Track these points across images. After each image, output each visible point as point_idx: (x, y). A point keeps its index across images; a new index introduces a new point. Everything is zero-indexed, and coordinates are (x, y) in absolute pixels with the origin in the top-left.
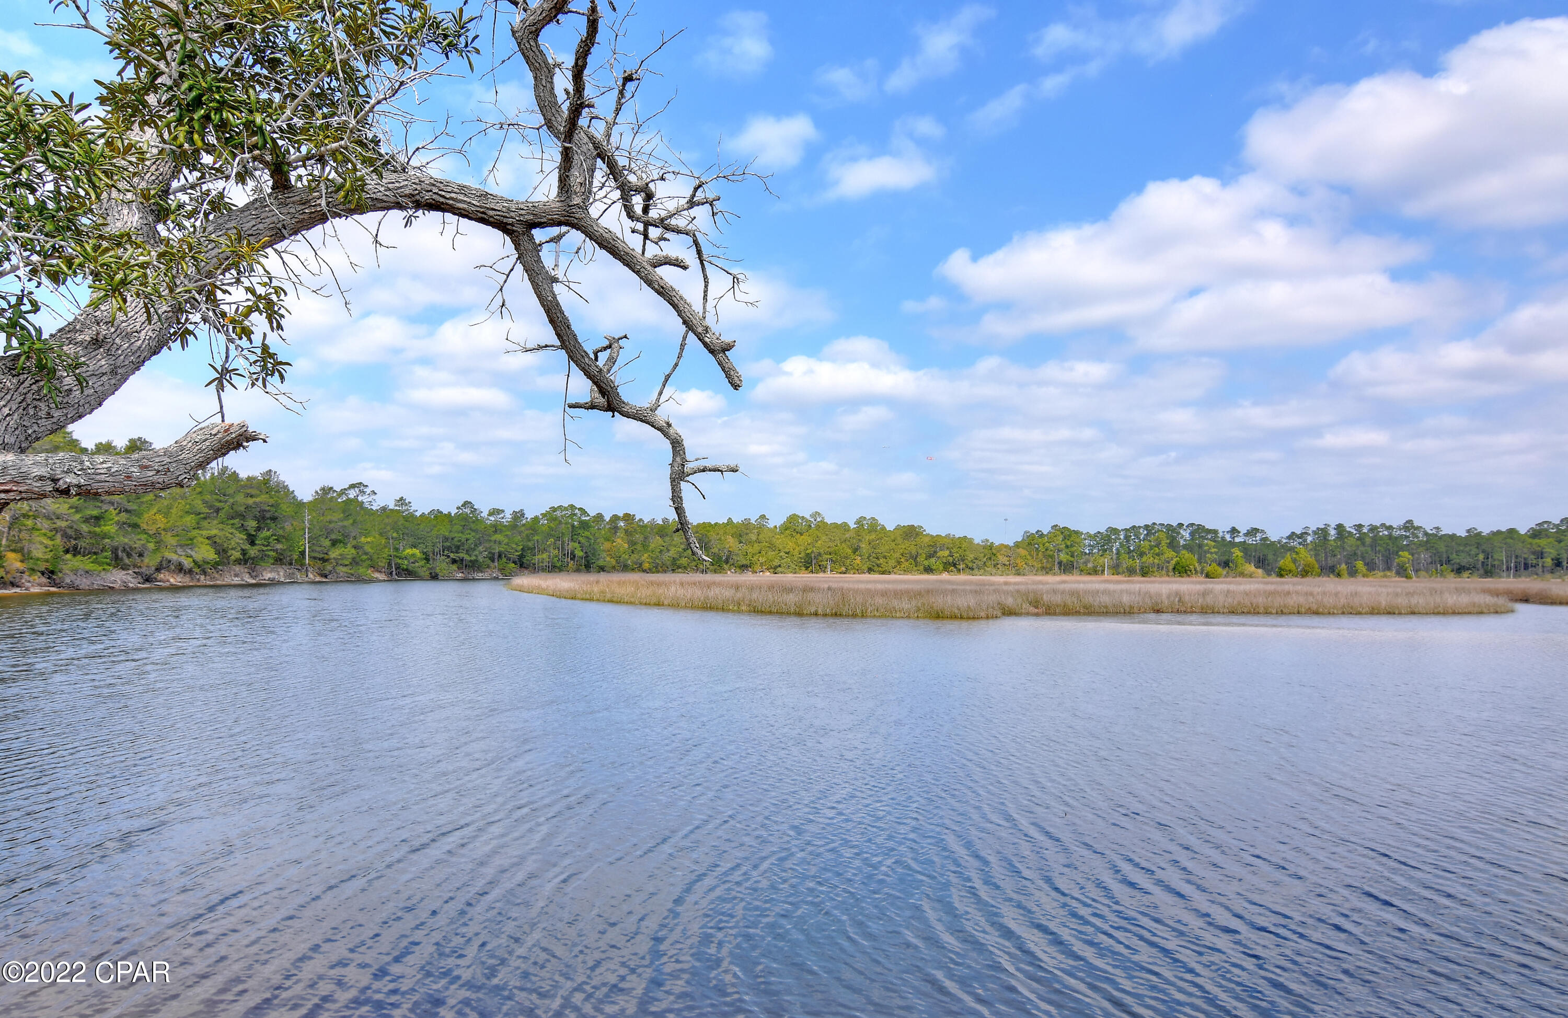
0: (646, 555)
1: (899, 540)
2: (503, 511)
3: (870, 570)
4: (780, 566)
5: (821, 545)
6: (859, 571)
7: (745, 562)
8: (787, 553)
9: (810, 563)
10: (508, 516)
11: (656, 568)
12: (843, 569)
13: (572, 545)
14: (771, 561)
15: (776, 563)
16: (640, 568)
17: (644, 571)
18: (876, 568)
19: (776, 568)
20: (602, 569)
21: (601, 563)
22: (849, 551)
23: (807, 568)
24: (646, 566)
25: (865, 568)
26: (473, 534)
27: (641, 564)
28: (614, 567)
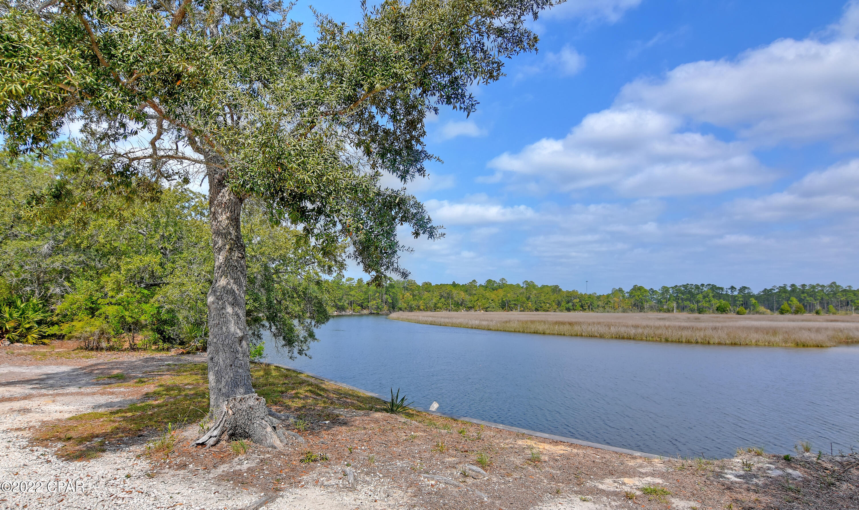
0: (421, 302)
1: (551, 293)
2: (353, 279)
3: (537, 310)
4: (489, 307)
5: (510, 296)
6: (531, 310)
7: (471, 305)
8: (492, 300)
9: (504, 306)
10: (356, 280)
11: (426, 308)
12: (523, 309)
13: (385, 296)
14: (484, 305)
15: (487, 305)
16: (419, 309)
17: (421, 310)
18: (539, 309)
19: (487, 308)
20: (400, 309)
21: (400, 306)
22: (524, 299)
23: (503, 308)
24: (422, 307)
25: (534, 308)
26: (341, 291)
27: (419, 306)
28: (406, 308)
